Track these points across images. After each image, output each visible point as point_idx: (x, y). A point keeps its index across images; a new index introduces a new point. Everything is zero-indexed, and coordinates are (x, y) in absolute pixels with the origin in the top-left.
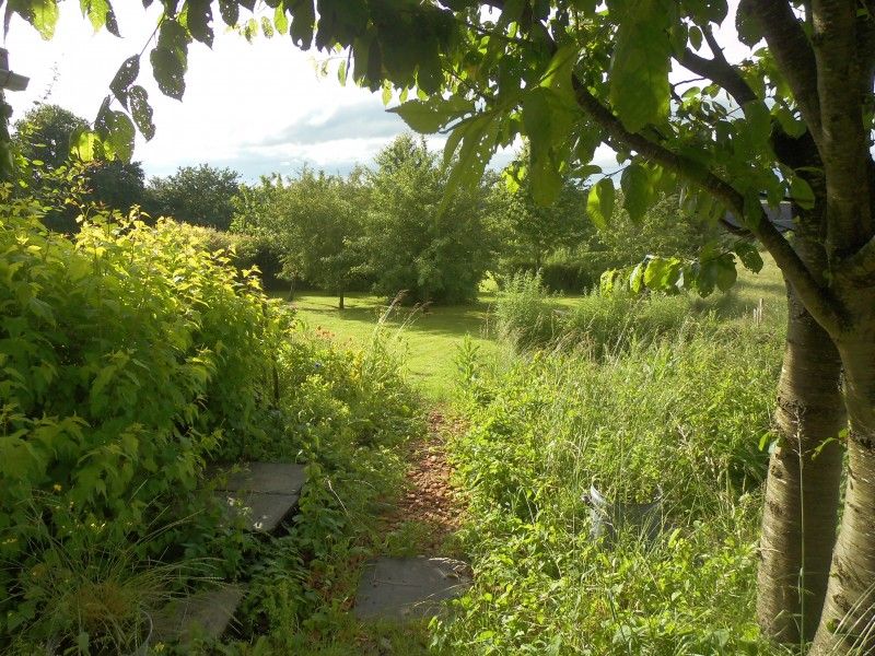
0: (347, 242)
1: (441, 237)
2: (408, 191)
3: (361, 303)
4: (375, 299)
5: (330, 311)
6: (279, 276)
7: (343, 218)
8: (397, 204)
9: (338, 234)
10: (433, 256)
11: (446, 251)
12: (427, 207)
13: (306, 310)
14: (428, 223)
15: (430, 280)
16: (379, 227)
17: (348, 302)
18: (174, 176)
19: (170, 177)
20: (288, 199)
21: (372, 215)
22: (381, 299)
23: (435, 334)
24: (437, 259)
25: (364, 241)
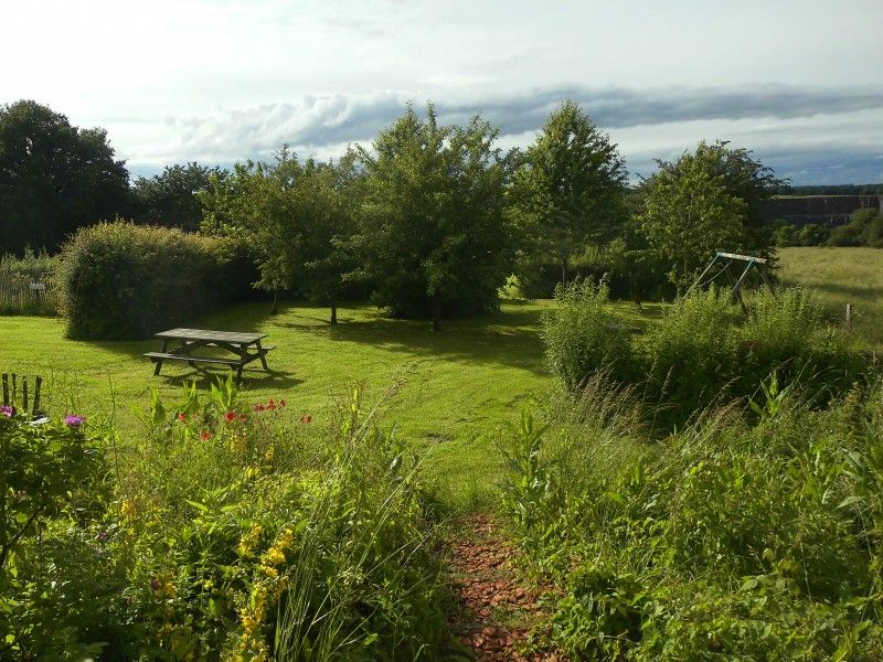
0: (335, 241)
1: (455, 234)
2: (413, 177)
3: (358, 316)
4: (374, 310)
5: (319, 327)
6: (256, 285)
7: (333, 214)
8: (399, 193)
9: (326, 233)
10: (445, 258)
11: (461, 250)
12: (437, 196)
13: (290, 326)
14: (438, 216)
15: (443, 289)
16: (376, 222)
17: (343, 314)
18: (160, 176)
19: (156, 177)
20: (266, 191)
21: (367, 207)
22: (382, 311)
23: (451, 360)
24: (451, 262)
25: (356, 240)
